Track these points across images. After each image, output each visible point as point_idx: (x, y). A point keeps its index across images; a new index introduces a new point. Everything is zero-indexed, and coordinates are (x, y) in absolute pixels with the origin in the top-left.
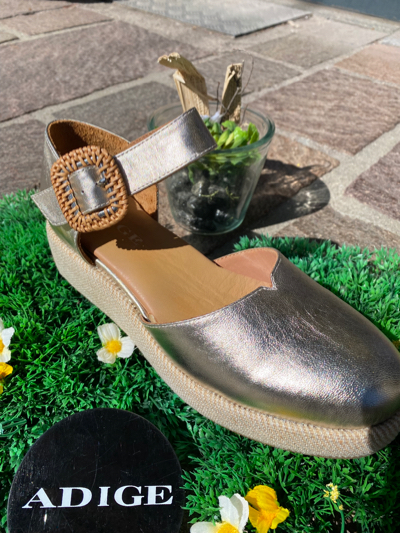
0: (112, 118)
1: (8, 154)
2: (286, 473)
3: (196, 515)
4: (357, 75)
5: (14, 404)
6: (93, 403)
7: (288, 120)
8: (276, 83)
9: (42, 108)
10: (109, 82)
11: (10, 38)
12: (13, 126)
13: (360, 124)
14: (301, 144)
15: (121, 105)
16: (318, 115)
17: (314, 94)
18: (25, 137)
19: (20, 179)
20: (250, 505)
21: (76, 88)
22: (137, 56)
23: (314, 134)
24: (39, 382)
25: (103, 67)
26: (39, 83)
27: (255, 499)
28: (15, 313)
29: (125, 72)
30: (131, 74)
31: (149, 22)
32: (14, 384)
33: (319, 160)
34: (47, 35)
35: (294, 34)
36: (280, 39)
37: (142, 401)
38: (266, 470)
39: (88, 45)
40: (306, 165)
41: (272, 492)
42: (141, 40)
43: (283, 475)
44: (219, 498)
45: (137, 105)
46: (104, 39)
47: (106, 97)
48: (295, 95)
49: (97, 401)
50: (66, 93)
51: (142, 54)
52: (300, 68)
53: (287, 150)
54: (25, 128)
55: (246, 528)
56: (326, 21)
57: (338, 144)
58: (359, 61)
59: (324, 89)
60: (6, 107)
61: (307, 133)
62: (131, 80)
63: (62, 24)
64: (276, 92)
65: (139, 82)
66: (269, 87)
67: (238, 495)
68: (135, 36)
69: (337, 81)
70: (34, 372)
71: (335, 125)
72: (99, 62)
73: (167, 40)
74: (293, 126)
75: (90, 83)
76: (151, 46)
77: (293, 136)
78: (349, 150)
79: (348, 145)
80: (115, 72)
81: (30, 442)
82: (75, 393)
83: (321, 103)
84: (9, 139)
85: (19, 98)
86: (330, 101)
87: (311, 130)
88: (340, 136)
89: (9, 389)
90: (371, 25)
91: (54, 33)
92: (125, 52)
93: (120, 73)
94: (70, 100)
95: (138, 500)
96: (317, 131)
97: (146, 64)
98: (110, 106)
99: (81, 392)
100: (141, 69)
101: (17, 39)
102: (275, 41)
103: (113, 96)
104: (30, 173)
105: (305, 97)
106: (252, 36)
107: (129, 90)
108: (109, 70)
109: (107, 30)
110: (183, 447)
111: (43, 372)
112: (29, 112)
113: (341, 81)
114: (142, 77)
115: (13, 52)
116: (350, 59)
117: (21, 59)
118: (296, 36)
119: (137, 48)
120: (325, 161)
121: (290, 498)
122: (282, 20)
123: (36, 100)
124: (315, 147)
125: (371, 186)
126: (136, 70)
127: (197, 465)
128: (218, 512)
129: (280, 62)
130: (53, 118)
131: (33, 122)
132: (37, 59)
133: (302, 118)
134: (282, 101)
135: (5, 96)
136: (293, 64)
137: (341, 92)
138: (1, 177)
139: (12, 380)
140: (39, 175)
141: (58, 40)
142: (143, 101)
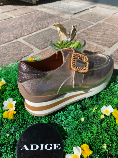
0: (39, 40)
1: (11, 51)
2: (91, 140)
3: (67, 152)
4: (110, 24)
5: (17, 122)
6: (38, 121)
7: (90, 38)
8: (86, 27)
9: (20, 38)
10: (38, 29)
11: (10, 17)
12: (12, 43)
13: (111, 39)
14: (94, 45)
15: (42, 35)
16: (99, 36)
17: (97, 30)
18: (15, 46)
19: (15, 58)
20: (82, 149)
21: (29, 31)
22: (46, 21)
23: (98, 42)
24: (23, 116)
25: (36, 25)
26: (18, 30)
27: (83, 148)
28: (16, 97)
29: (42, 26)
30: (44, 26)
31: (49, 11)
32: (16, 116)
33: (99, 50)
34: (20, 16)
35: (91, 12)
36: (87, 14)
37: (51, 121)
38: (86, 140)
39: (32, 18)
40: (95, 52)
41: (88, 146)
42: (46, 16)
43: (91, 141)
44: (73, 147)
45: (46, 35)
46: (36, 16)
47: (37, 33)
48: (92, 31)
49: (39, 121)
50: (26, 33)
51: (47, 20)
52: (93, 22)
53: (90, 47)
54: (15, 43)
55: (81, 156)
56: (100, 8)
57: (105, 45)
58: (110, 20)
59: (100, 29)
60: (10, 38)
61: (95, 42)
62: (44, 28)
63: (24, 13)
64: (86, 30)
65: (47, 29)
66: (84, 29)
67: (78, 147)
68: (45, 15)
69: (104, 26)
70: (21, 113)
71: (103, 39)
72: (35, 23)
73: (54, 16)
74: (91, 40)
75: (33, 30)
76: (50, 18)
77: (91, 43)
78: (108, 47)
79: (108, 45)
80: (40, 26)
81: (21, 132)
82: (33, 119)
83: (99, 33)
84: (11, 47)
85: (13, 35)
86: (102, 32)
87: (96, 41)
88: (105, 43)
89: (15, 118)
90: (114, 9)
91: (22, 15)
92: (42, 20)
93: (41, 26)
94: (27, 35)
95: (51, 148)
96: (98, 41)
97: (48, 23)
98: (39, 36)
99: (34, 118)
100: (47, 25)
101: (12, 17)
102: (85, 15)
103: (39, 33)
104: (17, 56)
105: (94, 31)
106: (79, 13)
107: (44, 31)
108: (38, 26)
109: (37, 14)
110: (63, 133)
111: (24, 113)
112: (16, 39)
113: (105, 26)
114: (47, 27)
115: (11, 21)
116: (107, 19)
117: (13, 23)
118: (91, 13)
119: (46, 19)
120: (101, 50)
121: (93, 147)
122: (87, 8)
123: (18, 35)
124: (98, 46)
125: (114, 57)
126: (45, 25)
127: (67, 138)
128: (73, 151)
129: (87, 21)
130: (23, 40)
131: (17, 42)
132: (18, 23)
133: (94, 38)
134: (88, 33)
135: (9, 34)
136: (91, 21)
137: (105, 29)
138: (9, 58)
139: (16, 115)
140: (20, 57)
141: (23, 17)
142: (48, 34)
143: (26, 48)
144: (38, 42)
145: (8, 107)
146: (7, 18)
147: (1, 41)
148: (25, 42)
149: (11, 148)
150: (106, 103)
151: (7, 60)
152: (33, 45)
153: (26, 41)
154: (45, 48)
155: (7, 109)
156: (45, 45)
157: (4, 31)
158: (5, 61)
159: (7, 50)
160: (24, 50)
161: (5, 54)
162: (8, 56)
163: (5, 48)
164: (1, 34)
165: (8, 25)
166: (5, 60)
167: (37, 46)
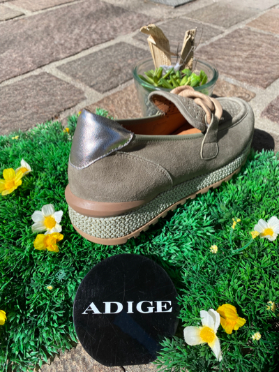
0: (97, 69)
1: (30, 96)
2: (239, 295)
4: (263, 31)
7: (218, 66)
8: (207, 40)
9: (48, 64)
10: (92, 44)
11: (19, 14)
12: (31, 76)
13: (268, 66)
14: (228, 83)
15: (102, 59)
16: (238, 62)
17: (234, 47)
18: (40, 84)
19: (41, 113)
20: (221, 316)
21: (70, 49)
23: (237, 75)
25: (86, 33)
26: (44, 46)
27: (223, 313)
29: (101, 36)
30: (106, 37)
32: (65, 246)
33: (241, 93)
34: (44, 11)
35: (216, 3)
36: (206, 7)
38: (227, 294)
39: (73, 17)
41: (234, 308)
42: (109, 12)
43: (238, 297)
44: (200, 312)
45: (113, 59)
46: (84, 12)
47: (91, 54)
48: (221, 48)
50: (63, 52)
51: (111, 22)
52: (222, 28)
53: (219, 87)
54: (40, 78)
57: (254, 82)
58: (263, 21)
59: (240, 43)
60: (24, 64)
61: (231, 75)
62: (107, 41)
63: (53, 3)
64: (207, 46)
65: (112, 43)
66: (202, 43)
67: (212, 310)
68: (105, 9)
69: (249, 37)
70: (76, 238)
71: (250, 68)
72: (82, 29)
73: (127, 10)
74: (221, 70)
75: (79, 45)
76: (117, 16)
77: (222, 78)
78: (261, 85)
79: (261, 82)
80: (94, 36)
81: (79, 281)
82: (103, 251)
83: (240, 54)
84: (30, 86)
85: (32, 57)
86: (245, 51)
87: (234, 72)
88: (254, 76)
89: (62, 249)
91: (49, 10)
92: (99, 22)
93: (98, 37)
94: (67, 57)
96: (238, 73)
97: (115, 30)
98: (94, 60)
99: (108, 250)
100: (112, 34)
101: (24, 14)
102: (202, 9)
103: (96, 53)
104: (47, 109)
105: (228, 49)
106: (186, 6)
107: (106, 48)
108: (90, 35)
109: (85, 5)
112: (40, 67)
113: (252, 37)
114: (113, 39)
115: (23, 24)
116: (256, 20)
117: (29, 29)
118: (217, 5)
119: (108, 18)
120: (246, 93)
121: (244, 310)
123: (44, 58)
124: (237, 85)
125: (278, 110)
126: (108, 34)
128: (200, 320)
129: (208, 24)
130: (57, 70)
131: (44, 73)
132: (40, 29)
133: (227, 64)
134: (212, 52)
135: (22, 56)
136: (218, 25)
137: (253, 45)
138: (28, 112)
139: (64, 244)
140: (54, 110)
141: (52, 14)
142: (116, 56)
143: (66, 89)
144: (94, 74)
145: (43, 225)
146: (13, 16)
147: (4, 72)
148: (64, 75)
149: (60, 315)
150: (266, 214)
151: (24, 118)
152: (82, 81)
153: (65, 72)
154: (112, 89)
155: (41, 229)
156: (111, 83)
157: (8, 48)
158: (20, 120)
159: (20, 93)
160: (61, 95)
161: (17, 105)
162: (25, 109)
163: (15, 88)
164: (2, 55)
165: (16, 34)
166: (18, 117)
167: (92, 84)
